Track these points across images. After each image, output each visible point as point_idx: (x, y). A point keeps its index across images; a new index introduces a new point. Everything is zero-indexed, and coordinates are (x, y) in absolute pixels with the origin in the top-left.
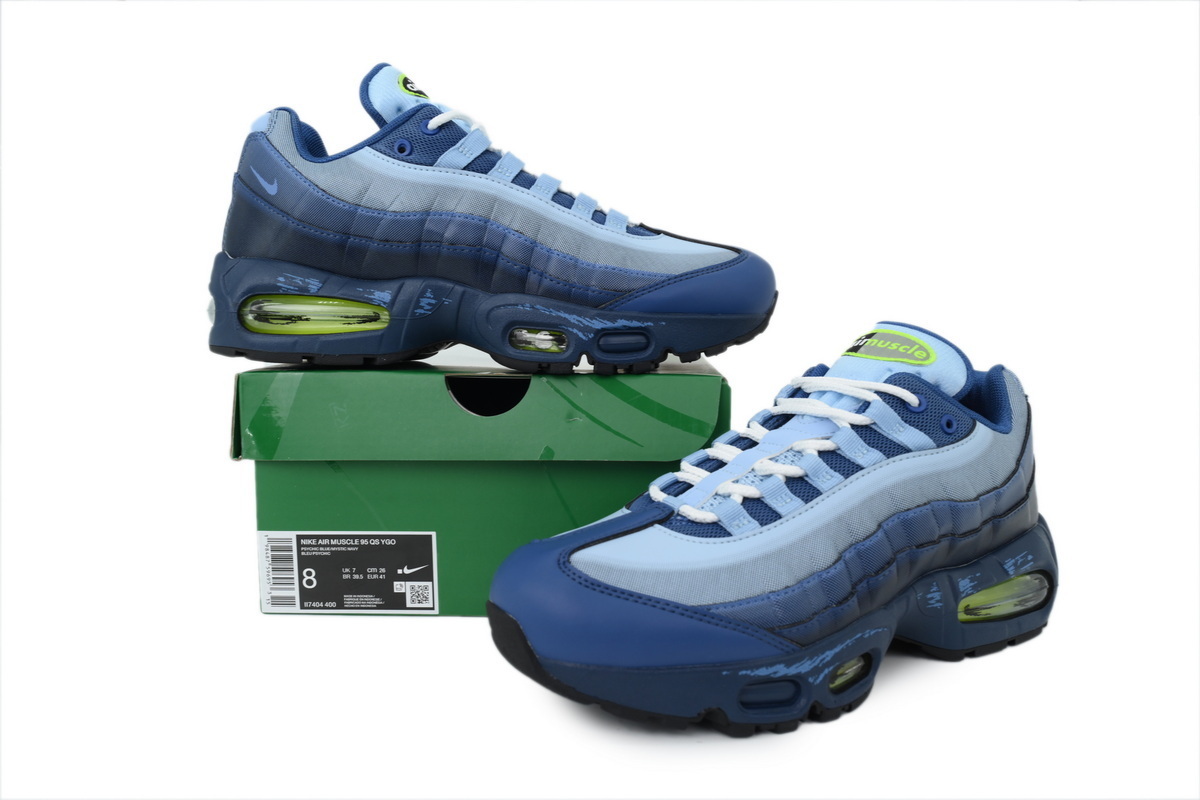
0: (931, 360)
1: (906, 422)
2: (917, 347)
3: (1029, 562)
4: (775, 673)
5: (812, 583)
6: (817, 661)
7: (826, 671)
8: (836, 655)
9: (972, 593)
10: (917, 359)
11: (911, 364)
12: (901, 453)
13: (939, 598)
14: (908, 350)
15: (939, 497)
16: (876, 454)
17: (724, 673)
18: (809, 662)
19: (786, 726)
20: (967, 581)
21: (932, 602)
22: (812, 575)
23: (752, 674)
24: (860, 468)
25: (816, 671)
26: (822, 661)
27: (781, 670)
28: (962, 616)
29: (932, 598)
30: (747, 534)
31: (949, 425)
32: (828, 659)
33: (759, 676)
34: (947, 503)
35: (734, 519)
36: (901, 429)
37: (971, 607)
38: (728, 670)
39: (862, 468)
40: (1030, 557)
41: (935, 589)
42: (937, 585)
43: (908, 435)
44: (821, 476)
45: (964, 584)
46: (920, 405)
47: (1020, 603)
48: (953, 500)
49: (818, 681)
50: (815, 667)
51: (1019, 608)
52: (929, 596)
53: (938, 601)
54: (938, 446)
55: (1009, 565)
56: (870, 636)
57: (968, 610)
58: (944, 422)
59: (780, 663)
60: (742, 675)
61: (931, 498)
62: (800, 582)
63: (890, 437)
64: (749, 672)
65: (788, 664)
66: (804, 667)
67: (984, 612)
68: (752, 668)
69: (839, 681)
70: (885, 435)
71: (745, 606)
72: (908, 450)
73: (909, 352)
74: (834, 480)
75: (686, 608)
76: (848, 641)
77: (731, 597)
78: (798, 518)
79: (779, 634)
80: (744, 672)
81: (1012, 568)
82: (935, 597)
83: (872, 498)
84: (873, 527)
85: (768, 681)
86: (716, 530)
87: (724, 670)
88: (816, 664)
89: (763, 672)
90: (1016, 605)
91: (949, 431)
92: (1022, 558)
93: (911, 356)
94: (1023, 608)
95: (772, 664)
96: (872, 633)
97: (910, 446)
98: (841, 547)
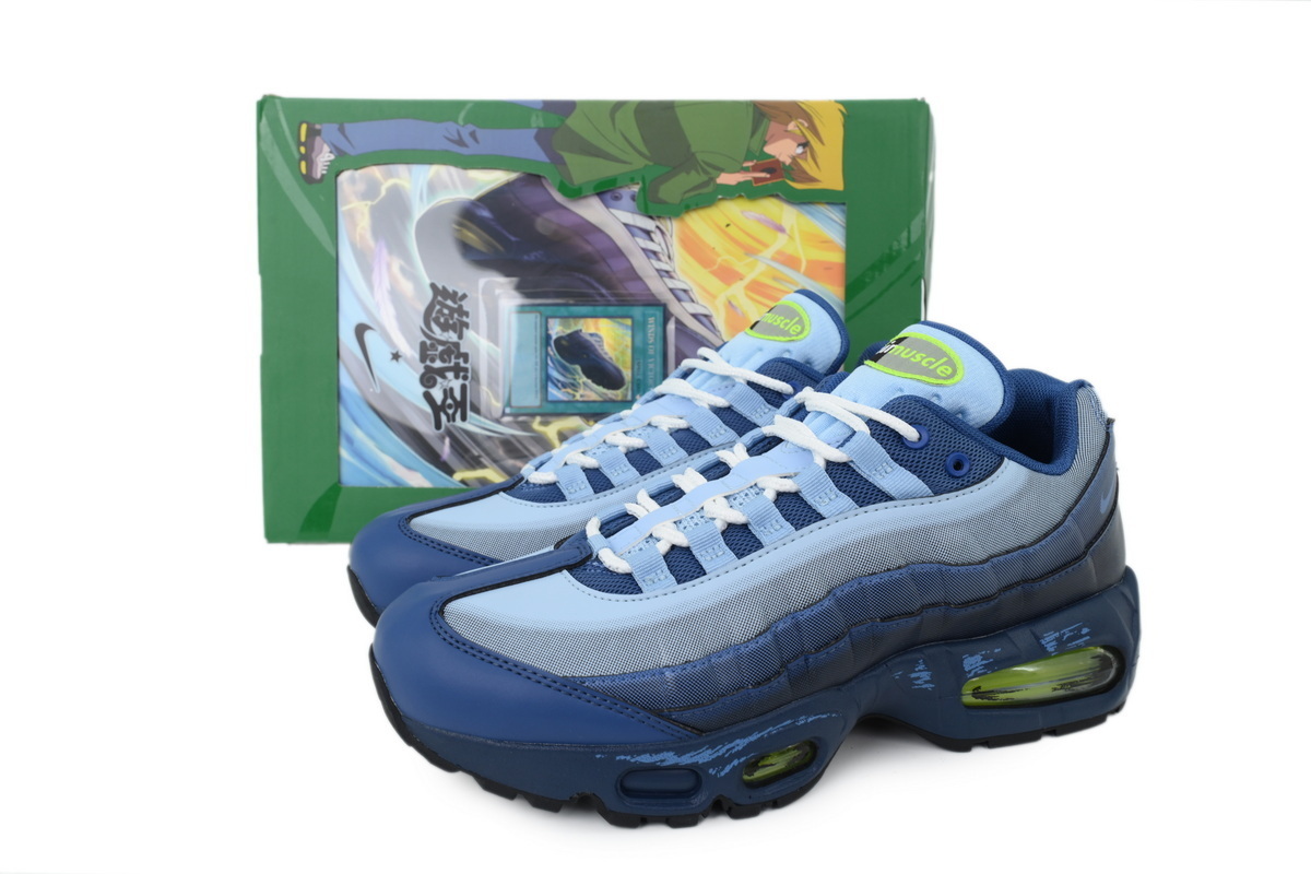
0: (957, 378)
1: (896, 460)
2: (945, 359)
3: (1082, 636)
4: (662, 761)
5: (726, 657)
6: (722, 750)
7: (736, 762)
8: (750, 745)
9: (985, 673)
10: (938, 377)
11: (928, 383)
12: (880, 501)
13: (928, 678)
14: (930, 363)
15: (926, 557)
16: (845, 501)
17: (598, 756)
18: (709, 751)
19: (683, 819)
20: (978, 657)
21: (919, 682)
22: (726, 649)
23: (633, 760)
24: (820, 517)
25: (720, 762)
26: (728, 751)
27: (670, 758)
28: (968, 699)
29: (918, 678)
30: (655, 593)
31: (958, 466)
32: (740, 748)
33: (641, 763)
34: (936, 566)
35: (649, 573)
36: (889, 470)
37: (982, 690)
38: (603, 753)
39: (824, 518)
40: (1085, 631)
41: (921, 667)
42: (925, 662)
43: (893, 477)
44: (768, 526)
45: (972, 662)
46: (920, 439)
47: (1063, 687)
48: (945, 563)
49: (722, 774)
50: (718, 757)
51: (1061, 693)
52: (913, 675)
53: (926, 682)
54: (936, 493)
55: (1049, 640)
56: (806, 723)
57: (977, 693)
58: (950, 461)
59: (668, 750)
60: (620, 760)
61: (911, 559)
62: (708, 657)
63: (871, 480)
64: (628, 758)
65: (680, 752)
66: (704, 756)
67: (1002, 696)
68: (632, 754)
69: (759, 774)
70: (865, 476)
71: (627, 681)
72: (891, 498)
73: (931, 367)
74: (783, 531)
75: (555, 680)
76: (771, 728)
77: (614, 669)
78: (723, 577)
79: (668, 718)
80: (623, 757)
81: (1054, 643)
82: (922, 676)
83: (826, 557)
84: (822, 592)
85: (653, 769)
86: (626, 584)
87: (598, 753)
88: (720, 753)
89: (646, 759)
90: (1055, 689)
91: (957, 473)
92: (1070, 631)
93: (932, 374)
94: (1069, 692)
95: (658, 751)
96: (810, 719)
97: (893, 493)
98: (773, 615)
